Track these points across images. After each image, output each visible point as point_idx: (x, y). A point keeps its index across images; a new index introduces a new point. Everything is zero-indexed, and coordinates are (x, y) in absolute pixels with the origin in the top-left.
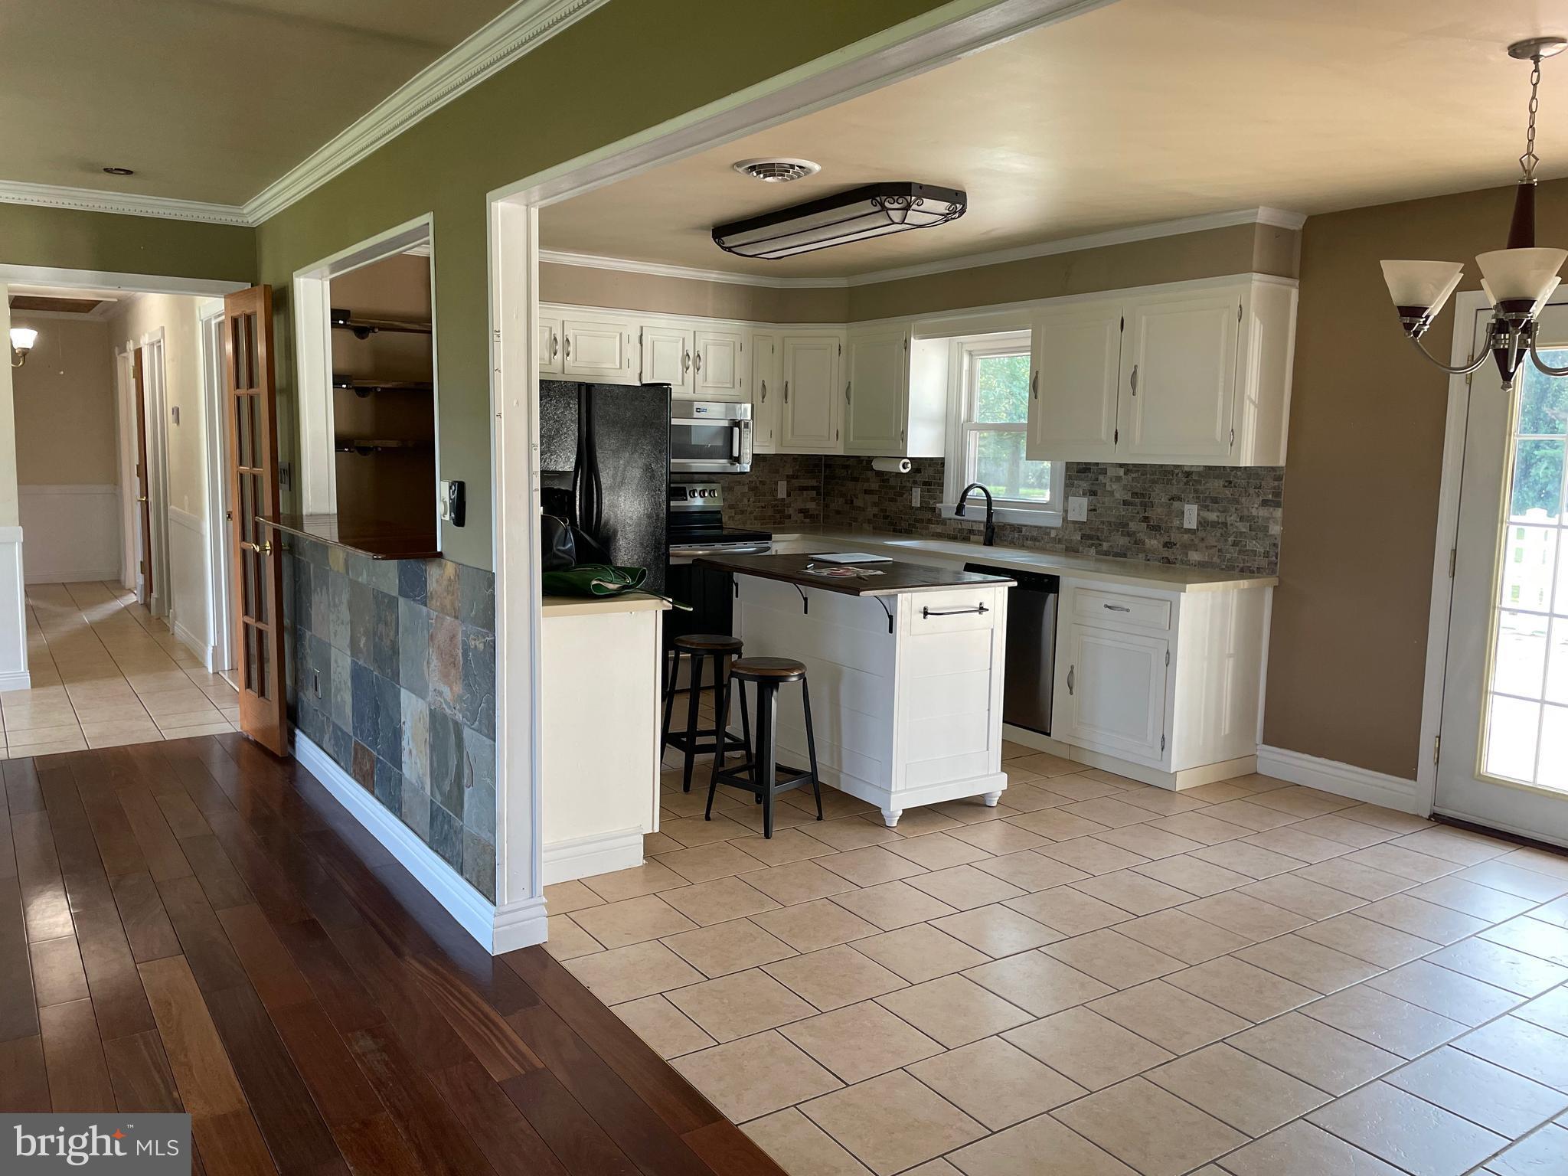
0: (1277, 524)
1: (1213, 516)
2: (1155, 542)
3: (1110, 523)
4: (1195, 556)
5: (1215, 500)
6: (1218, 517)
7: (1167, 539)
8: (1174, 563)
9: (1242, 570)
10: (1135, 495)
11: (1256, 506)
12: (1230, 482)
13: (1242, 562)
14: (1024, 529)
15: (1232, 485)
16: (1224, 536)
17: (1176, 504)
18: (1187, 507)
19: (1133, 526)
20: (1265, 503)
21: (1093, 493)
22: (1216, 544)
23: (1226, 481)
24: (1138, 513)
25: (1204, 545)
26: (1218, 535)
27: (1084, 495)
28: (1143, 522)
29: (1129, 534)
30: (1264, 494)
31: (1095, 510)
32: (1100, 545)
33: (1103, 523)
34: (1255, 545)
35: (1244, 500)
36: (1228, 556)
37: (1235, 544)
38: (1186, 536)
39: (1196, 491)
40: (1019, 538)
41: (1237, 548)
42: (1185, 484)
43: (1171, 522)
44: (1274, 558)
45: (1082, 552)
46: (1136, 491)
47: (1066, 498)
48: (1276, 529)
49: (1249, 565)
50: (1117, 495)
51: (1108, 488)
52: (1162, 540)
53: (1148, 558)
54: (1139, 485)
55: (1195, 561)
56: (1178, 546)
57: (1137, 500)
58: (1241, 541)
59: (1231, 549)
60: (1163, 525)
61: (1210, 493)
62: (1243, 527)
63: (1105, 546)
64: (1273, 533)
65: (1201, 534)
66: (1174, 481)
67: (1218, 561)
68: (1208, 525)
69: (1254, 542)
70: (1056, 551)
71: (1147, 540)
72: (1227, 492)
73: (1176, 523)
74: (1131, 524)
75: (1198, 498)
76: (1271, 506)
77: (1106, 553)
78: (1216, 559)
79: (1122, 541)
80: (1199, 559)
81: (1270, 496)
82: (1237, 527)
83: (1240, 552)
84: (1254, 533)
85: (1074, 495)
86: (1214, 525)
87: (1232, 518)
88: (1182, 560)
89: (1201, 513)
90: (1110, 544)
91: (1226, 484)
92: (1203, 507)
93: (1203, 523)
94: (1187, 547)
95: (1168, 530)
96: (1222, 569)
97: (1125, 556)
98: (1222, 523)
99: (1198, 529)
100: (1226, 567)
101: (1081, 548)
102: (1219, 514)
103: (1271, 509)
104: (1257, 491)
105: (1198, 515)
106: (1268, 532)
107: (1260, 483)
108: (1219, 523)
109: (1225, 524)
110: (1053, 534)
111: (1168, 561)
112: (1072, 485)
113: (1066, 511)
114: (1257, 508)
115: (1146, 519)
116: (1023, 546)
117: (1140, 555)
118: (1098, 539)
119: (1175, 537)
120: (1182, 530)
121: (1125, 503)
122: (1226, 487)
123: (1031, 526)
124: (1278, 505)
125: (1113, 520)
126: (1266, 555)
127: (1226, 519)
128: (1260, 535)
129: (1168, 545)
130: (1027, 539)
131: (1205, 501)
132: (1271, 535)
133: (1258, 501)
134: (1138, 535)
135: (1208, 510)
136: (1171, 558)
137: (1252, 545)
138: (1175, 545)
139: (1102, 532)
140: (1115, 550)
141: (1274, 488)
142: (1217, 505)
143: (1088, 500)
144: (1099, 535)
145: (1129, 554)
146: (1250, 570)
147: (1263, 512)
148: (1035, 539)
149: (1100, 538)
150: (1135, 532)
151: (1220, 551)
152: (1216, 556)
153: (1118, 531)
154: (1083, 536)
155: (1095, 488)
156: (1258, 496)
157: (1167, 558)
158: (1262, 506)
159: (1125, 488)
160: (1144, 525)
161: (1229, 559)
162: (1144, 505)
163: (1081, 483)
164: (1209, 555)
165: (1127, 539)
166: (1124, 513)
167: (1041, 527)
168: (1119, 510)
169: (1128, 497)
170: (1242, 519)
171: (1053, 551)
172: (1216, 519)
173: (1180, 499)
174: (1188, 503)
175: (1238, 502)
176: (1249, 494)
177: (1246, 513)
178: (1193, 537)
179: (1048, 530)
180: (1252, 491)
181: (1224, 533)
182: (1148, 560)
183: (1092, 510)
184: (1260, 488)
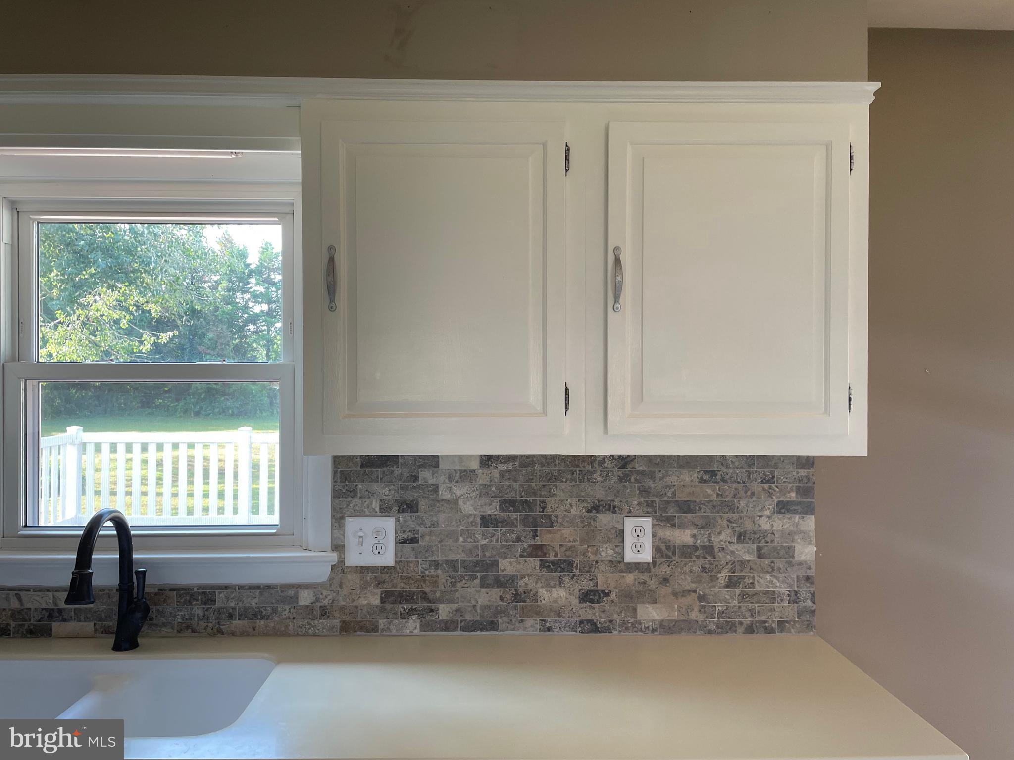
0: (810, 543)
1: (683, 537)
2: (562, 593)
3: (452, 564)
4: (650, 613)
5: (686, 507)
6: (694, 536)
7: (587, 585)
8: (608, 630)
9: (750, 630)
10: (508, 504)
11: (767, 513)
12: (713, 474)
13: (748, 614)
14: (220, 597)
15: (719, 477)
16: (711, 574)
17: (604, 519)
18: (630, 524)
19: (508, 566)
20: (783, 508)
21: (408, 507)
22: (693, 586)
23: (706, 472)
24: (518, 539)
25: (669, 590)
26: (697, 569)
27: (385, 510)
28: (530, 556)
29: (499, 583)
30: (781, 491)
31: (414, 541)
32: (432, 610)
33: (436, 565)
34: (771, 582)
35: (742, 503)
36: (720, 606)
37: (731, 584)
38: (630, 578)
39: (644, 492)
40: (206, 618)
41: (737, 591)
42: (621, 480)
43: (596, 553)
44: (809, 603)
45: (383, 630)
46: (508, 496)
47: (338, 519)
48: (806, 552)
49: (763, 618)
50: (467, 507)
51: (444, 494)
52: (577, 587)
53: (548, 625)
54: (516, 486)
55: (653, 621)
56: (613, 596)
57: (514, 515)
58: (743, 578)
59: (725, 593)
60: (577, 561)
61: (674, 494)
62: (745, 552)
63: (444, 611)
64: (803, 557)
65: (664, 570)
66: (596, 476)
67: (701, 617)
68: (674, 553)
69: (768, 577)
70: (314, 635)
71: (543, 592)
72: (709, 491)
73: (607, 552)
74: (504, 563)
75: (650, 504)
76: (795, 512)
77: (447, 626)
78: (695, 615)
79: (487, 597)
80: (661, 618)
81: (793, 495)
82: (733, 552)
83: (743, 596)
84: (767, 561)
85: (358, 513)
86: (687, 552)
87: (723, 537)
88: (624, 623)
89: (660, 533)
90: (455, 606)
91: (706, 477)
92: (663, 519)
93: (663, 550)
94: (630, 598)
95: (589, 568)
96: (710, 632)
97: (493, 626)
98: (704, 547)
99: (654, 562)
100: (718, 627)
101: (382, 623)
102: (695, 532)
103: (797, 518)
104: (766, 486)
105: (653, 536)
106: (793, 557)
107: (772, 472)
108: (696, 548)
109: (709, 550)
110: (305, 598)
111: (594, 628)
112: (353, 493)
113: (338, 547)
114: (769, 517)
115: (537, 551)
116: (221, 632)
117: (529, 622)
118: (425, 597)
119: (604, 579)
120: (619, 564)
121: (486, 521)
122: (705, 482)
123: (241, 587)
124: (808, 509)
125: (461, 556)
126: (794, 597)
127: (709, 541)
128: (780, 563)
129: (587, 597)
130: (231, 616)
131: (665, 510)
132: (800, 563)
133: (770, 505)
134: (521, 583)
135: (673, 526)
136: (602, 620)
137: (763, 582)
138: (607, 594)
139: (435, 583)
140: (468, 617)
141: (800, 480)
142: (689, 515)
143: (397, 520)
144: (427, 590)
145: (501, 621)
146: (766, 628)
147: (781, 524)
148: (256, 615)
149: (431, 596)
150: (513, 578)
151: (702, 598)
152: (696, 609)
153: (473, 578)
154: (387, 597)
155: (409, 496)
156: (771, 495)
157: (590, 621)
158: (779, 512)
159: (485, 491)
160: (535, 562)
161: (721, 613)
162: (534, 526)
163: (376, 487)
164: (680, 607)
165: (496, 593)
166: (484, 542)
167: (269, 587)
168: (471, 535)
169: (493, 509)
170: (741, 537)
171: (307, 635)
172: (689, 540)
173: (612, 509)
174: (630, 514)
175: (731, 507)
176: (753, 494)
177: (748, 526)
178: (645, 577)
179: (291, 592)
180: (756, 487)
181: (707, 566)
182: (549, 630)
183: (406, 541)
184: (771, 481)
